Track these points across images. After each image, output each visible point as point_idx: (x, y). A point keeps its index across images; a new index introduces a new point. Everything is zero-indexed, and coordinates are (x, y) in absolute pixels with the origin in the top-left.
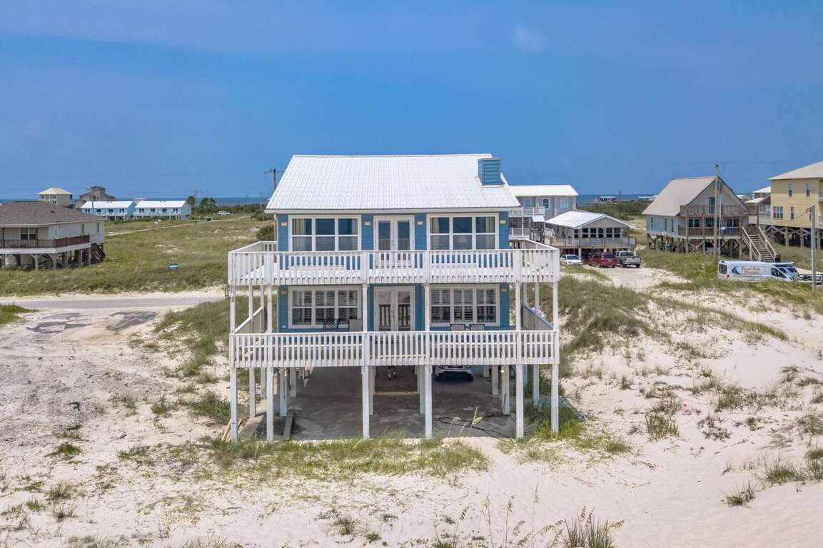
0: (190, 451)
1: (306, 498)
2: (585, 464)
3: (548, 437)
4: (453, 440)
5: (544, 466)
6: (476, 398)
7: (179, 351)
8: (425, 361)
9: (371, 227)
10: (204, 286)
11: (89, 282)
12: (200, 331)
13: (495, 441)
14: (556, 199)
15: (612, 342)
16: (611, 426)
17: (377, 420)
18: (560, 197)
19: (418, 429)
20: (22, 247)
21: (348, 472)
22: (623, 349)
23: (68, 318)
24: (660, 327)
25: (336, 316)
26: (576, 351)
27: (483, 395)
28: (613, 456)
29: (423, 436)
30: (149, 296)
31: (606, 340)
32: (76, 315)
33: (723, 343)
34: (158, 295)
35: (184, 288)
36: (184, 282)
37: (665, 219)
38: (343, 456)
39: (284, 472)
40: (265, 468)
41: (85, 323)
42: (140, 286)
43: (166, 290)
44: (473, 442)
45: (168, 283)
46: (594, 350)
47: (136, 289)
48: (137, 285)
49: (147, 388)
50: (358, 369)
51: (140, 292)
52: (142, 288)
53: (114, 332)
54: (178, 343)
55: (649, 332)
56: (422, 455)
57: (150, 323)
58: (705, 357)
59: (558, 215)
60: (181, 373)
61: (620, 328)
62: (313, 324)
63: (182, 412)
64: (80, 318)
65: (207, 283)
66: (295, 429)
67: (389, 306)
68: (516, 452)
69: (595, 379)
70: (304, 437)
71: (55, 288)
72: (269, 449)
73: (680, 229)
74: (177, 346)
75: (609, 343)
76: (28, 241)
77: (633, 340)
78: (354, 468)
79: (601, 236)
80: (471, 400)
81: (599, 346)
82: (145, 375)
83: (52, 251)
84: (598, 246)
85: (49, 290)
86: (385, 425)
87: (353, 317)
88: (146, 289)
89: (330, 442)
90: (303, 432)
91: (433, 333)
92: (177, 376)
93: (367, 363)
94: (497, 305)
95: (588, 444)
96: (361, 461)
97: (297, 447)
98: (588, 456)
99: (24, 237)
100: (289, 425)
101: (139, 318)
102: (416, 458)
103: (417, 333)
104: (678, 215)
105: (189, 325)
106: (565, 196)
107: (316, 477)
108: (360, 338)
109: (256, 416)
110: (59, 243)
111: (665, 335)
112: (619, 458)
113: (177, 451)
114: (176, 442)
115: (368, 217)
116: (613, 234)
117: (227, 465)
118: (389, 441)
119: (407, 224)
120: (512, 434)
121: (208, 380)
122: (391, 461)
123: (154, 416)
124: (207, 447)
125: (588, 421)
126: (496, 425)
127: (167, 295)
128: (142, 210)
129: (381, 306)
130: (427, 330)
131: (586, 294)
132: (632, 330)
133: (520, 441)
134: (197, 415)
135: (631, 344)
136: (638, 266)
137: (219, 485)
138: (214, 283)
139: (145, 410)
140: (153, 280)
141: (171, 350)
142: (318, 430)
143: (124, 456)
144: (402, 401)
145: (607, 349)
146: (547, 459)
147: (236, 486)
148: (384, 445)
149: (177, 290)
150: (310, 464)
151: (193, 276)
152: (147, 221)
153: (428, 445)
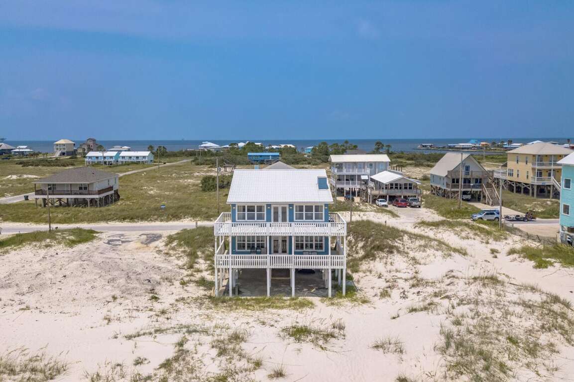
0: (201, 300)
1: (248, 316)
2: (351, 307)
3: (341, 297)
4: (302, 298)
5: (335, 307)
6: (315, 281)
7: (181, 256)
8: (293, 267)
9: (270, 209)
10: (181, 218)
11: (121, 216)
12: (188, 247)
13: (319, 298)
14: (377, 163)
15: (380, 257)
16: (367, 294)
17: (273, 290)
18: (379, 163)
19: (289, 293)
20: (81, 194)
21: (262, 308)
22: (385, 259)
23: (120, 237)
24: (406, 249)
25: (256, 247)
26: (364, 260)
27: (317, 279)
28: (363, 305)
29: (291, 296)
30: (153, 224)
31: (378, 256)
32: (122, 235)
33: (432, 258)
34: (158, 223)
35: (171, 219)
36: (170, 217)
37: (440, 178)
38: (260, 303)
39: (238, 308)
40: (231, 307)
41: (130, 240)
42: (148, 218)
43: (161, 221)
44: (310, 298)
45: (163, 216)
46: (372, 260)
47: (146, 220)
48: (146, 218)
49: (173, 274)
50: (265, 270)
51: (148, 221)
52: (149, 219)
53: (145, 246)
54: (179, 252)
55: (399, 252)
56: (290, 303)
57: (160, 240)
58: (420, 264)
59: (378, 173)
60: (186, 267)
61: (385, 250)
62: (246, 250)
63: (192, 285)
64: (126, 237)
65: (182, 217)
66: (240, 293)
67: (278, 240)
68: (327, 302)
69: (368, 273)
70: (243, 296)
71: (105, 219)
72: (231, 300)
73: (447, 184)
74: (179, 254)
75: (379, 257)
76: (83, 191)
77: (391, 255)
78: (264, 307)
79: (400, 188)
80: (313, 282)
81: (374, 258)
82: (170, 268)
83: (97, 197)
84: (398, 194)
85: (102, 220)
86: (276, 291)
87: (263, 247)
88: (151, 220)
89: (254, 297)
90: (243, 294)
91: (295, 256)
92: (184, 269)
93: (269, 267)
94: (324, 242)
95: (355, 300)
96: (267, 304)
97: (241, 299)
98: (353, 304)
99: (81, 188)
100: (238, 291)
101: (154, 237)
102: (288, 304)
103: (289, 255)
104: (447, 176)
105: (182, 243)
106: (383, 162)
107: (250, 309)
108: (266, 257)
109: (223, 287)
110: (100, 192)
111: (407, 253)
112: (365, 305)
113: (196, 299)
114: (194, 296)
115: (269, 205)
116: (408, 187)
117: (216, 305)
118: (277, 297)
119: (286, 208)
120: (327, 296)
121: (199, 271)
122: (278, 305)
123: (181, 286)
124: (206, 298)
125: (359, 291)
126: (322, 292)
127: (164, 224)
128: (123, 157)
129: (274, 241)
130: (293, 254)
131: (373, 232)
132: (391, 250)
133: (330, 298)
134: (199, 286)
135: (389, 257)
136: (420, 207)
137: (216, 311)
138: (186, 217)
139: (177, 284)
140: (154, 215)
141: (177, 255)
142: (249, 293)
143: (177, 300)
144: (283, 282)
145: (378, 259)
146: (337, 305)
147: (222, 312)
148: (276, 299)
149: (168, 220)
150: (247, 305)
151: (175, 213)
152: (128, 165)
153: (293, 299)
